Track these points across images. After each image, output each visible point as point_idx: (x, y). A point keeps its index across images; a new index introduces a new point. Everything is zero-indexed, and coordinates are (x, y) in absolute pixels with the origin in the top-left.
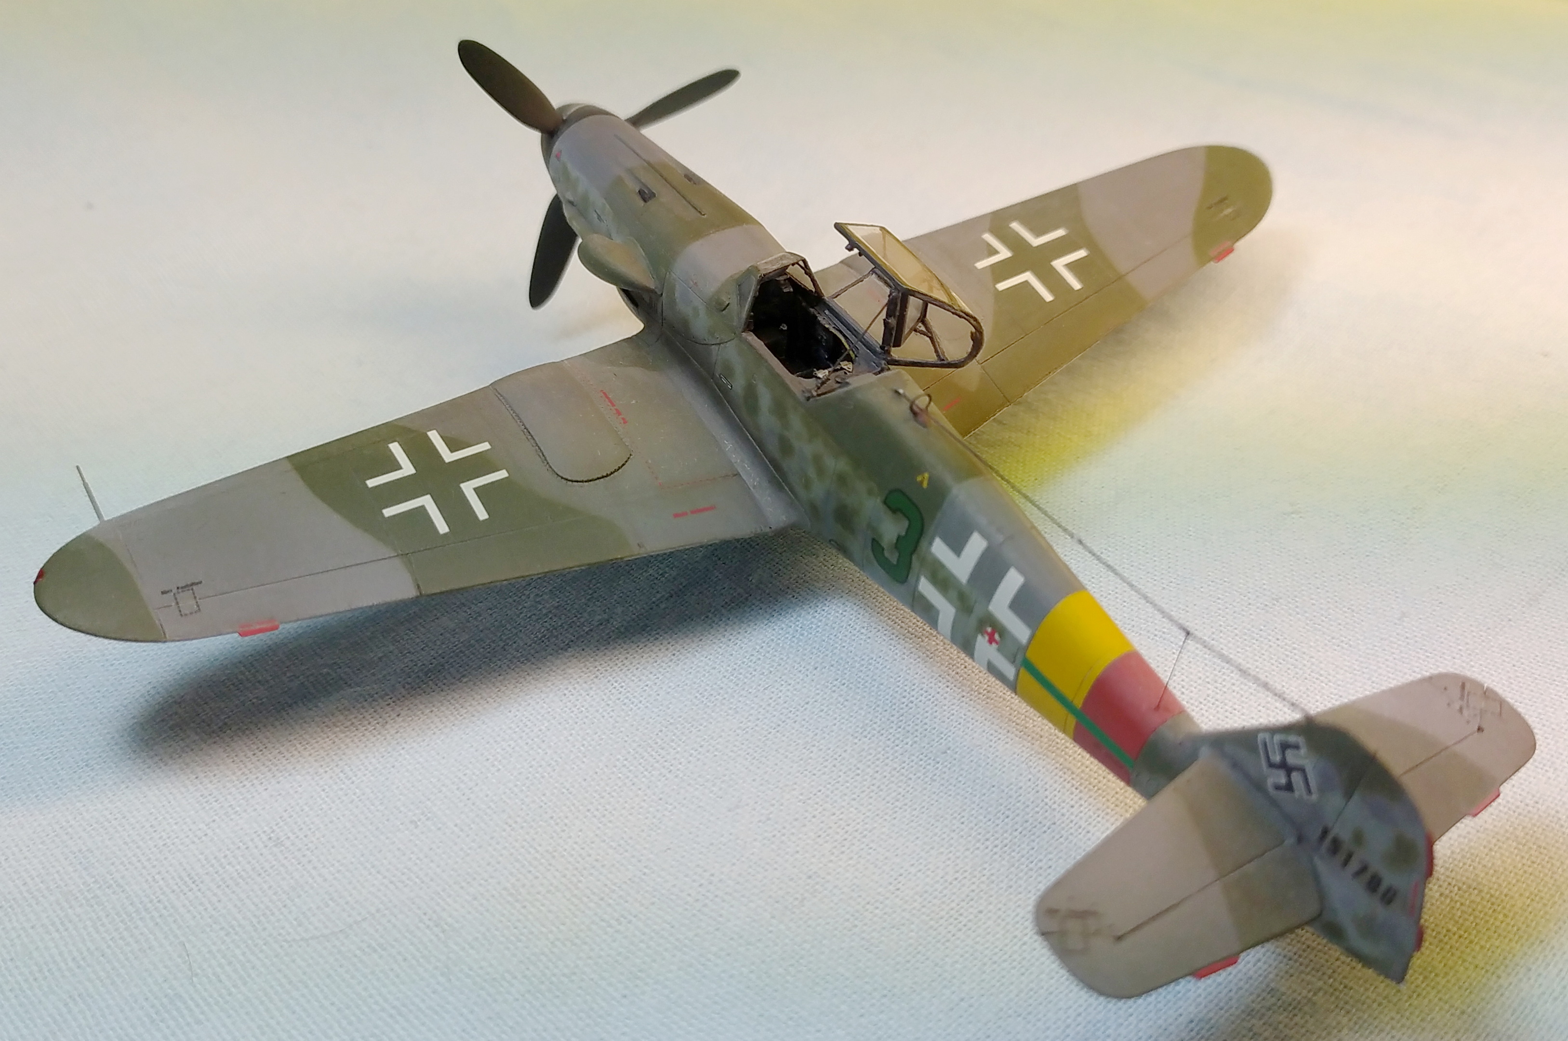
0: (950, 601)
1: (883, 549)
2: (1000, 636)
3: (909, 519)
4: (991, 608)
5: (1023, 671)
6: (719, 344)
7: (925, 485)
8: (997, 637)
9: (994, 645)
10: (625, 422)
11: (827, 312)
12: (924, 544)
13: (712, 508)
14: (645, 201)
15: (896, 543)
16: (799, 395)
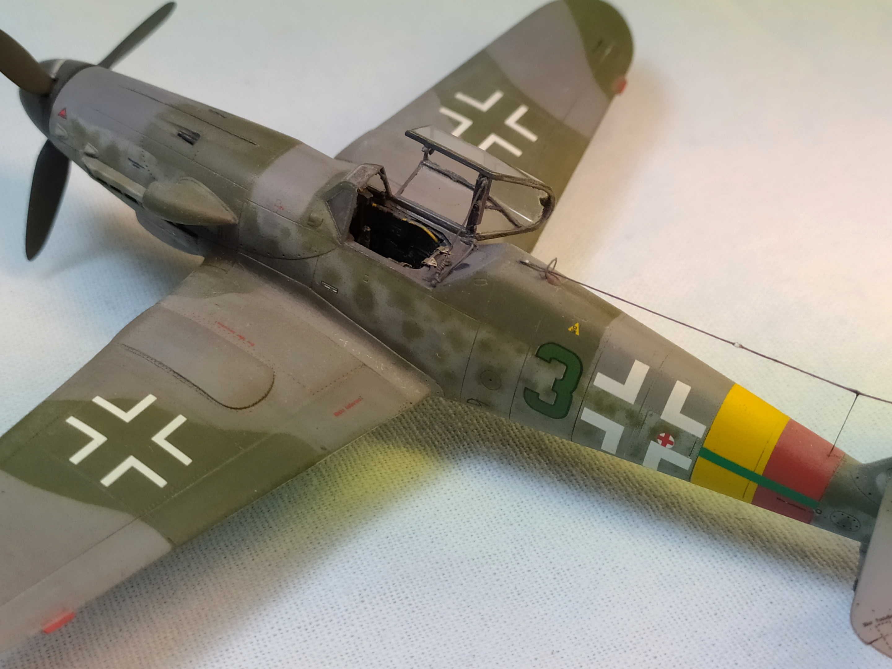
0: (618, 421)
1: (538, 394)
2: (674, 438)
3: (565, 364)
4: (663, 417)
5: (700, 459)
6: (318, 256)
7: (577, 333)
8: (671, 438)
9: (669, 446)
10: (253, 345)
11: (399, 208)
12: (584, 382)
13: (360, 399)
14: (192, 143)
15: (553, 387)
16: (424, 285)
